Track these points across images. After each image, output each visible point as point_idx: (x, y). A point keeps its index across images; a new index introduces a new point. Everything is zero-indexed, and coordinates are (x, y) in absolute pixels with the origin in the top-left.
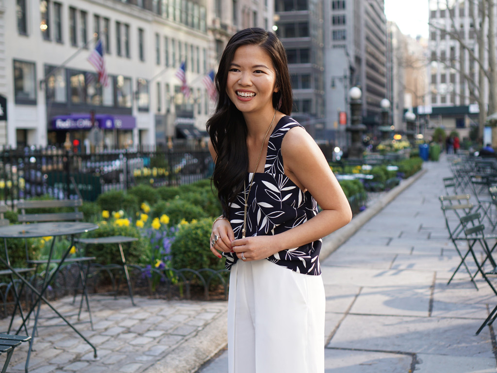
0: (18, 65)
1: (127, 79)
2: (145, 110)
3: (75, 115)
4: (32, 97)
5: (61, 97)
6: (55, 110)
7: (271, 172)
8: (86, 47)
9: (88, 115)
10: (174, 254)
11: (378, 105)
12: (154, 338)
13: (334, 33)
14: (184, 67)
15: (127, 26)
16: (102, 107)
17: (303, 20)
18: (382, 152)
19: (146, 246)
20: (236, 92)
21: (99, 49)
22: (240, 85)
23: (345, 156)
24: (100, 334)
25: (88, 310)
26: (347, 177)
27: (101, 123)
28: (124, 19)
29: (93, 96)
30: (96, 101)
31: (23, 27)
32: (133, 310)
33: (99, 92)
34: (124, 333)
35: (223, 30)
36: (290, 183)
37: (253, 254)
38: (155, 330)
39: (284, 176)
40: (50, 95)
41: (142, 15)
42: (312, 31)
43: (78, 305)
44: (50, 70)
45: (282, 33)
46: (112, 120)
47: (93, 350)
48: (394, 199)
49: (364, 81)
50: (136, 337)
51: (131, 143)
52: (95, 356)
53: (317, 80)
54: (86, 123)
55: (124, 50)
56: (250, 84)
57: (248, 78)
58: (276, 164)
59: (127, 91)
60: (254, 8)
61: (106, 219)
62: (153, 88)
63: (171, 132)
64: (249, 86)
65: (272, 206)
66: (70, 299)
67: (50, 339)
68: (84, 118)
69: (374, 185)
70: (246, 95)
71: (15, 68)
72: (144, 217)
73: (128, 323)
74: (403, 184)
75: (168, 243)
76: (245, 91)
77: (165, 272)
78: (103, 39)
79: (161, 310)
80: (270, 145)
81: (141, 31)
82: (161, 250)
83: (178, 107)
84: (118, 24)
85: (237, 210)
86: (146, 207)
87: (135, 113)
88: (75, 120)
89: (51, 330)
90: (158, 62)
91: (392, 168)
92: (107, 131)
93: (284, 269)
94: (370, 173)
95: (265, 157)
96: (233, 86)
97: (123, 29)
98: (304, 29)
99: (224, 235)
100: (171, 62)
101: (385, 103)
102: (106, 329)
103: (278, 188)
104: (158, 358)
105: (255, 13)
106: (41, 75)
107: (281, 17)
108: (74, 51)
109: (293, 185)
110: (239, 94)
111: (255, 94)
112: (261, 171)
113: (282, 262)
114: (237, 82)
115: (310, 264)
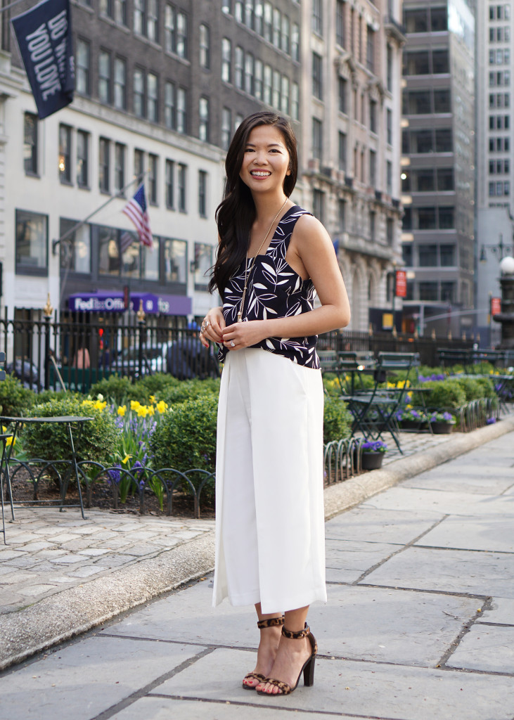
0: (22, 219)
3: (102, 293)
4: (41, 264)
5: (83, 266)
6: (72, 282)
7: (272, 255)
8: (122, 196)
9: (121, 293)
12: (92, 557)
13: (491, 185)
15: (183, 166)
16: (143, 282)
17: (446, 166)
20: (251, 173)
21: (140, 197)
22: (256, 164)
28: (178, 156)
31: (32, 167)
34: (49, 549)
35: (324, 177)
36: (288, 269)
39: (284, 261)
40: (68, 265)
41: (205, 152)
42: (458, 183)
44: (69, 226)
45: (414, 184)
46: (155, 301)
53: (463, 254)
54: (118, 304)
55: (177, 201)
56: (266, 163)
57: (263, 157)
58: (279, 249)
60: (372, 145)
64: (265, 165)
65: (266, 288)
68: (114, 298)
70: (262, 174)
71: (17, 223)
76: (261, 171)
79: (121, 525)
80: (278, 229)
81: (203, 174)
84: (170, 163)
85: (229, 294)
87: (191, 292)
88: (102, 299)
93: (281, 358)
95: (270, 240)
96: (248, 167)
97: (176, 172)
98: (447, 178)
99: (215, 322)
103: (275, 271)
105: (373, 153)
106: (55, 233)
107: (412, 160)
108: (105, 199)
109: (291, 271)
110: (254, 173)
111: (271, 173)
112: (263, 253)
113: (277, 351)
114: (252, 161)
115: (307, 355)
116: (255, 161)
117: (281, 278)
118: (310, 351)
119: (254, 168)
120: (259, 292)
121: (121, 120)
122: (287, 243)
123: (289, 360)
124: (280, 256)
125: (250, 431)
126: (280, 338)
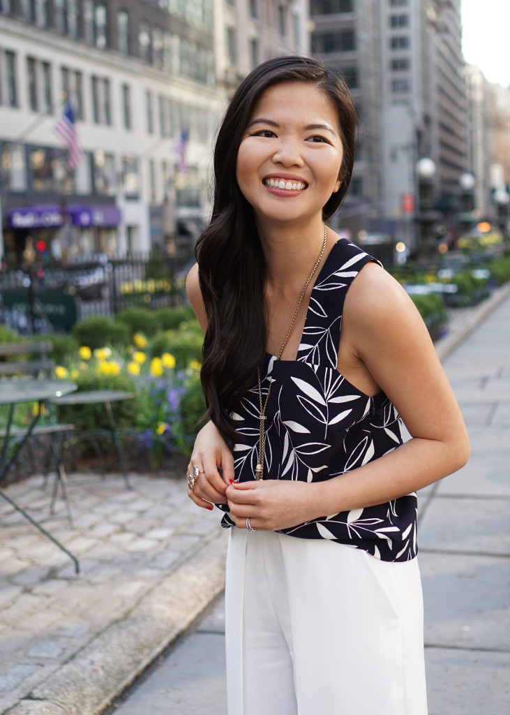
1: (109, 156)
2: (133, 198)
3: (39, 207)
7: (309, 360)
8: (50, 112)
9: (57, 207)
10: (184, 414)
11: (456, 183)
12: (160, 541)
13: (395, 82)
14: (185, 137)
15: (107, 82)
16: (76, 197)
18: (466, 251)
19: (144, 403)
20: (265, 181)
22: (279, 163)
23: (412, 257)
24: (83, 535)
25: (64, 497)
26: (420, 290)
27: (74, 218)
28: (102, 71)
29: (63, 182)
30: (68, 188)
32: (128, 496)
33: (71, 174)
34: (117, 532)
36: (346, 389)
38: (161, 526)
39: (336, 374)
42: (362, 81)
43: (50, 489)
44: (4, 147)
46: (90, 213)
47: (73, 562)
48: (485, 318)
49: (436, 150)
50: (134, 540)
51: (117, 245)
52: (77, 571)
53: (370, 150)
54: (54, 218)
55: (103, 115)
56: (300, 162)
59: (108, 172)
61: (86, 361)
62: (144, 168)
63: (170, 228)
64: (297, 166)
65: (309, 432)
66: (38, 481)
67: (12, 543)
68: (51, 211)
69: (458, 299)
70: (290, 185)
72: (140, 357)
73: (123, 517)
74: (497, 295)
75: (174, 396)
76: (287, 178)
77: (173, 440)
78: (74, 101)
79: (168, 496)
80: (312, 304)
81: (126, 88)
82: (165, 408)
83: (179, 193)
84: (94, 79)
86: (141, 340)
87: (122, 203)
88: (39, 214)
89: (13, 530)
90: (150, 130)
91: (480, 274)
92: (84, 228)
93: (350, 551)
94: (452, 281)
95: (300, 329)
96: (259, 168)
97: (101, 87)
100: (168, 129)
101: (467, 181)
102: (92, 527)
103: (323, 396)
104: (167, 572)
108: (34, 118)
109: (355, 391)
110: (272, 182)
111: (306, 185)
112: (289, 356)
114: (271, 156)
115: (399, 543)
116: (277, 157)
117: (335, 409)
118: (405, 535)
119: (274, 170)
120: (296, 439)
121: (45, 37)
122: (337, 335)
123: (364, 553)
124: (325, 363)
125: (291, 665)
126: (343, 515)
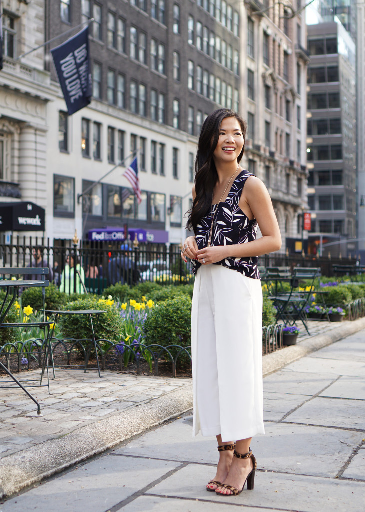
0: (58, 181)
1: (161, 196)
2: (177, 225)
3: (110, 229)
4: (70, 210)
5: (97, 211)
6: (91, 222)
7: (229, 202)
8: (123, 165)
9: (122, 229)
15: (163, 145)
16: (136, 221)
17: (337, 143)
20: (222, 149)
21: (134, 166)
22: (227, 143)
28: (159, 139)
31: (64, 146)
35: (256, 152)
36: (240, 212)
37: (211, 259)
39: (237, 207)
40: (88, 211)
41: (177, 135)
42: (345, 154)
44: (88, 185)
45: (315, 156)
46: (145, 234)
50: (88, 401)
52: (39, 413)
53: (348, 202)
54: (120, 236)
55: (158, 169)
58: (234, 198)
60: (287, 130)
62: (185, 205)
64: (233, 143)
65: (225, 224)
68: (118, 232)
71: (55, 183)
79: (125, 382)
80: (233, 186)
81: (175, 150)
84: (154, 143)
85: (200, 229)
87: (168, 228)
88: (110, 233)
93: (234, 272)
95: (228, 193)
96: (221, 145)
97: (158, 148)
98: (337, 152)
99: (192, 247)
102: (63, 394)
103: (232, 213)
105: (288, 135)
106: (79, 190)
107: (314, 140)
108: (111, 167)
109: (243, 214)
110: (225, 149)
111: (235, 150)
112: (223, 201)
113: (232, 267)
114: (225, 141)
115: (252, 271)
117: (235, 218)
118: (254, 268)
120: (220, 227)
121: (122, 115)
122: (240, 195)
123: (240, 273)
124: (234, 203)
125: (214, 320)
126: (234, 258)
